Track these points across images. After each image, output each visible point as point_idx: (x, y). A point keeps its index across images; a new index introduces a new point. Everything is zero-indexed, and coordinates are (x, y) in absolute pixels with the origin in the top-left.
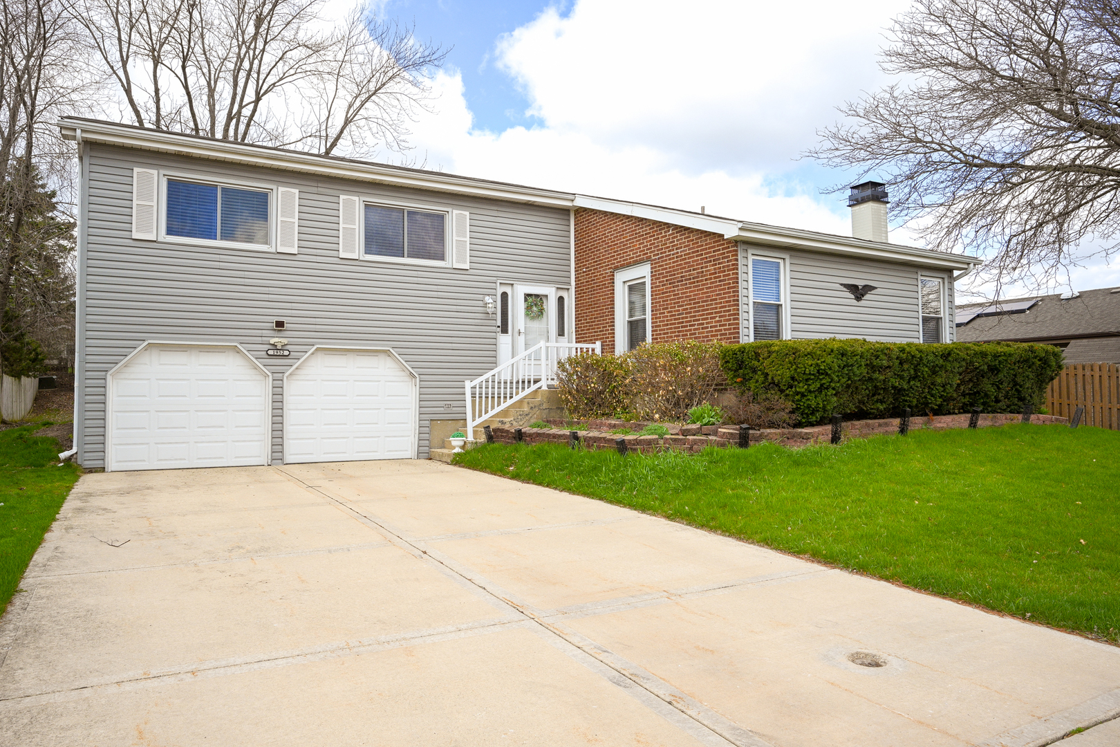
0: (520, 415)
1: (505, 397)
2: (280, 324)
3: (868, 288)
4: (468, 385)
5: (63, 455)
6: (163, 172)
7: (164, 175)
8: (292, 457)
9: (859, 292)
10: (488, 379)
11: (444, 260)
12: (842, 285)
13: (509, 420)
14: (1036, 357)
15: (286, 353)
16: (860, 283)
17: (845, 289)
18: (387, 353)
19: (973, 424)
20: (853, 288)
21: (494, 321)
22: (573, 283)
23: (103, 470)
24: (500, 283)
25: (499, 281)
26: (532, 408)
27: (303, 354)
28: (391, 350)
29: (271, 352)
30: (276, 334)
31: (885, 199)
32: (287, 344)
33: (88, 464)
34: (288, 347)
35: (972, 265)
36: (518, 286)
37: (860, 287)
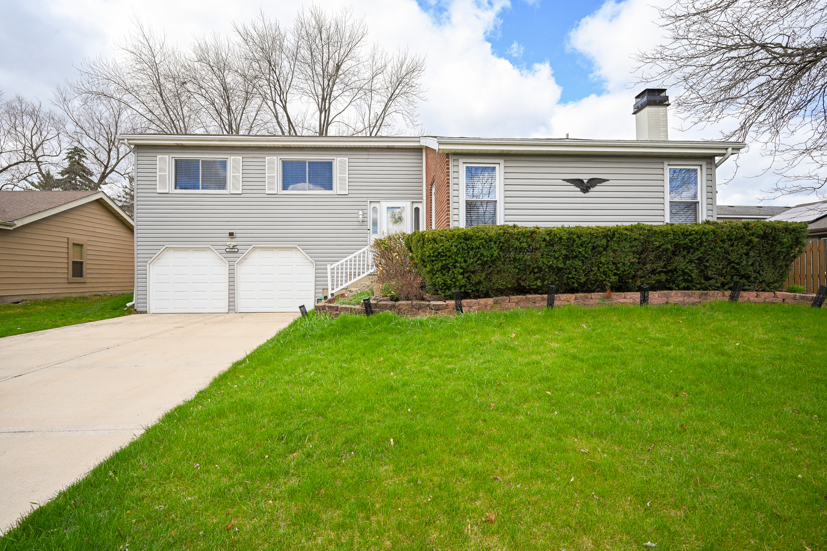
0: (363, 287)
1: (355, 275)
2: (231, 234)
3: (594, 182)
4: (329, 267)
5: (128, 305)
6: (171, 156)
7: (172, 158)
8: (242, 309)
9: (585, 186)
10: (343, 263)
11: (332, 190)
12: (564, 180)
13: (356, 289)
14: (753, 234)
15: (236, 250)
16: (585, 178)
17: (568, 184)
18: (296, 248)
19: (644, 300)
20: (578, 182)
21: (366, 226)
22: (425, 198)
23: (146, 312)
24: (370, 202)
25: (369, 201)
26: (372, 282)
27: (246, 250)
28: (297, 247)
29: (227, 250)
30: (230, 239)
31: (667, 103)
32: (236, 246)
33: (139, 309)
34: (237, 247)
35: (730, 150)
36: (383, 203)
37: (585, 181)
